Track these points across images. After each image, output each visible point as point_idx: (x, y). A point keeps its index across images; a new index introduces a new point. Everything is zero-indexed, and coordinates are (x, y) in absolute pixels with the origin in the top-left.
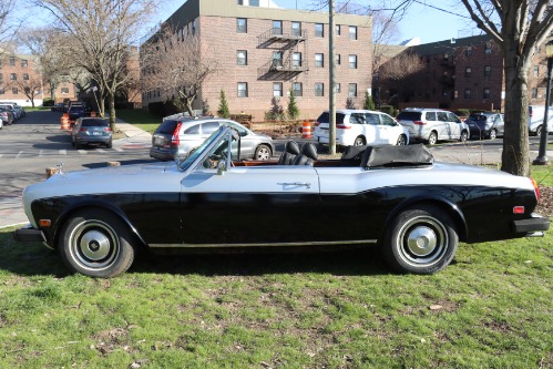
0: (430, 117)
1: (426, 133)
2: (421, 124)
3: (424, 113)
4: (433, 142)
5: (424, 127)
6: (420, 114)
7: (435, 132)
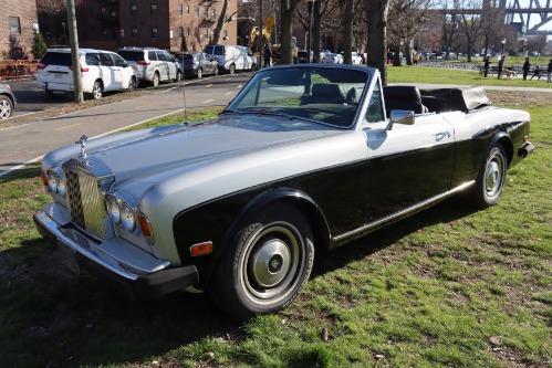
0: (152, 57)
1: (150, 75)
2: (145, 64)
3: (146, 52)
4: (156, 84)
5: (149, 67)
6: (142, 54)
7: (157, 72)
